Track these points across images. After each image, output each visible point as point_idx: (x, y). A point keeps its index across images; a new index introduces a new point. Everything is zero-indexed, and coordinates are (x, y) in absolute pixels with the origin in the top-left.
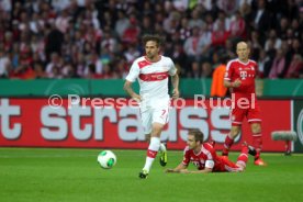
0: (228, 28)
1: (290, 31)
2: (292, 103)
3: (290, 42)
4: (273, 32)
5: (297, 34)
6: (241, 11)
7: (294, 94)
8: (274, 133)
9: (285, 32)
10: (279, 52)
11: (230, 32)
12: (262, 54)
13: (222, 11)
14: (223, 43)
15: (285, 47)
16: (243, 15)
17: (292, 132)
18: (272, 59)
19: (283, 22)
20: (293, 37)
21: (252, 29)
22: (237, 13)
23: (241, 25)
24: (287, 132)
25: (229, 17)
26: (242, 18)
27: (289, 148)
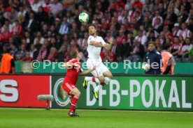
0: (11, 31)
1: (49, 33)
2: (51, 77)
3: (49, 39)
4: (39, 33)
5: (53, 35)
6: (19, 19)
7: (52, 72)
8: (39, 96)
9: (46, 33)
10: (44, 46)
11: (12, 33)
12: (32, 47)
13: (7, 20)
14: (8, 40)
15: (46, 42)
16: (20, 22)
17: (50, 96)
18: (38, 50)
19: (45, 27)
20: (51, 37)
21: (26, 31)
22: (17, 21)
23: (19, 28)
24: (48, 96)
25: (12, 24)
26: (19, 25)
27: (48, 105)
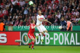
0: (3, 13)
1: (20, 14)
2: (20, 32)
3: (20, 16)
4: (15, 14)
5: (21, 14)
6: (7, 8)
7: (21, 30)
8: (16, 40)
9: (18, 14)
10: (17, 19)
12: (12, 20)
13: (2, 8)
14: (2, 17)
15: (18, 18)
16: (7, 9)
18: (15, 21)
19: (18, 11)
20: (20, 15)
21: (10, 13)
22: (6, 9)
23: (7, 12)
24: (19, 40)
25: (4, 10)
26: (7, 10)
27: (20, 44)
